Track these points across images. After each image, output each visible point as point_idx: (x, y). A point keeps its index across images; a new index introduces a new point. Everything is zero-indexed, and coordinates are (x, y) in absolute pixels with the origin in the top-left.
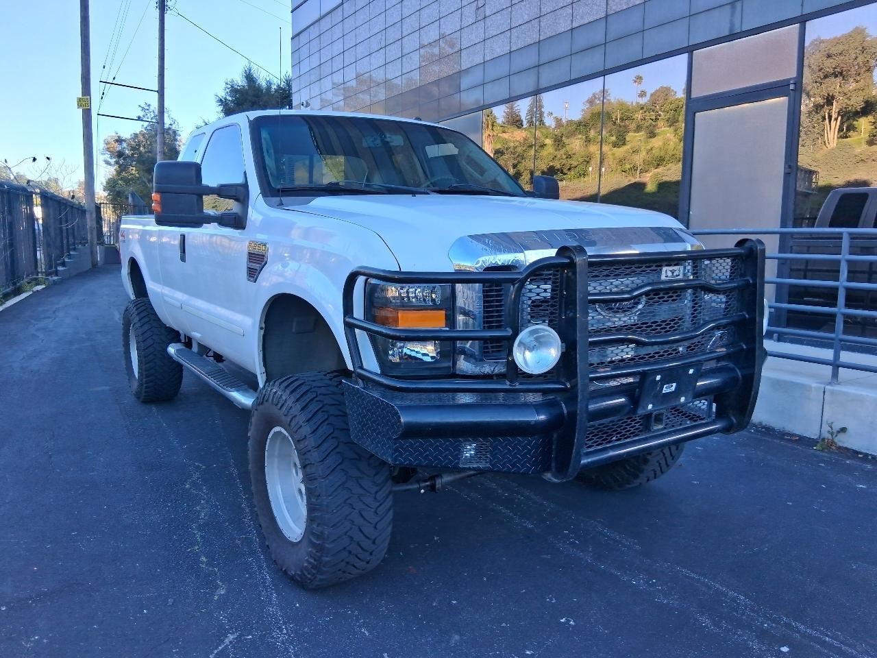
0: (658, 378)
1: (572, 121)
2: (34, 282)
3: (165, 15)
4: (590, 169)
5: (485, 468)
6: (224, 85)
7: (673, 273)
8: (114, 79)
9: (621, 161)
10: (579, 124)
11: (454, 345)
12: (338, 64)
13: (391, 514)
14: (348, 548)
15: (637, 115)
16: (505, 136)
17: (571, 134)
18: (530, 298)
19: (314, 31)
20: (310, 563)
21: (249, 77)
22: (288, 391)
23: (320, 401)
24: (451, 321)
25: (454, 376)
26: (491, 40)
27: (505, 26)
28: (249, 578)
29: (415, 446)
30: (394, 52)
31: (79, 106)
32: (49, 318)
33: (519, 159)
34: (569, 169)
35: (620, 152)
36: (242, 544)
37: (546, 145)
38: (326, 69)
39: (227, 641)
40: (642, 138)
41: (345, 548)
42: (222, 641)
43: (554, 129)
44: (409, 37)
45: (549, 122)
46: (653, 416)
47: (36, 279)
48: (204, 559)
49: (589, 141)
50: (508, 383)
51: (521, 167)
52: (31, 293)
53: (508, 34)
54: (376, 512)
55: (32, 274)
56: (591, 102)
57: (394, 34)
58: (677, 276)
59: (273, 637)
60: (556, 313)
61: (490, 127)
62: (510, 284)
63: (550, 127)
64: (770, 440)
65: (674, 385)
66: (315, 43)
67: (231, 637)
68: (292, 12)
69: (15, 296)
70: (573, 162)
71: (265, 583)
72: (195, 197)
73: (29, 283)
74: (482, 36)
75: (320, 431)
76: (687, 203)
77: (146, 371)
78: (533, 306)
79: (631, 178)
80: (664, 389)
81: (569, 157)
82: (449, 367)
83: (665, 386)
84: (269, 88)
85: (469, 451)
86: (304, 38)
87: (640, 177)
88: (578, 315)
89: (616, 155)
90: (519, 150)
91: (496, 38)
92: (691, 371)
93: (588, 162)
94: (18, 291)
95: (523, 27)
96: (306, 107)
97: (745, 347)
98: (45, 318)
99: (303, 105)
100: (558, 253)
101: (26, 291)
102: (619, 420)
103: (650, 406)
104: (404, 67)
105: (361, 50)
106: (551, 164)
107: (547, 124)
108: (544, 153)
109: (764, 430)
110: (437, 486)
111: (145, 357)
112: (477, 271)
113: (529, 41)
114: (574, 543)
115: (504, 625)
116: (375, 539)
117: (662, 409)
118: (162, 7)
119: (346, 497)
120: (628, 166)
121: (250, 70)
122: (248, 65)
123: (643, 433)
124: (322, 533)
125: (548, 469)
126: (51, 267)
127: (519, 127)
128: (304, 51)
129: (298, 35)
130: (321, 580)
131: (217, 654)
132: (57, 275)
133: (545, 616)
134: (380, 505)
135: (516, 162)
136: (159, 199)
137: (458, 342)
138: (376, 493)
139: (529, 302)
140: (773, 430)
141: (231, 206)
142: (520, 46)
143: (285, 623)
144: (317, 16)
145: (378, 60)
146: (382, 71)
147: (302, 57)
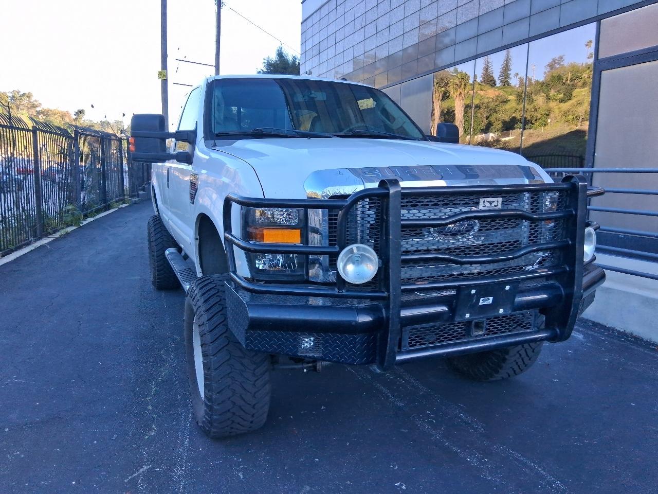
0: (473, 292)
1: (538, 81)
2: (121, 202)
3: (221, 10)
4: (549, 121)
5: (319, 357)
7: (491, 204)
9: (565, 114)
10: (543, 84)
11: (307, 258)
12: (332, 41)
13: (268, 387)
14: (231, 411)
15: (584, 75)
16: (482, 93)
17: (537, 92)
18: (369, 222)
19: (316, 17)
20: (206, 419)
21: (280, 54)
22: (199, 287)
23: (218, 296)
24: (305, 238)
25: (308, 282)
26: (442, 17)
27: (452, 5)
28: (176, 425)
29: (262, 336)
30: (371, 30)
31: (160, 77)
32: (122, 227)
33: (491, 112)
34: (536, 120)
35: (565, 106)
36: (181, 399)
37: (509, 100)
38: (323, 46)
39: (141, 470)
40: (586, 93)
41: (229, 411)
42: (138, 470)
43: (518, 88)
44: (382, 18)
45: (514, 82)
46: (473, 323)
47: (122, 200)
48: (150, 407)
49: (549, 99)
50: (336, 289)
51: (492, 119)
52: (117, 209)
53: (455, 12)
54: (254, 385)
55: (120, 196)
56: (551, 66)
57: (371, 16)
58: (495, 206)
59: (174, 472)
60: (378, 235)
61: (462, 86)
62: (339, 210)
63: (515, 86)
64: (636, 348)
65: (491, 298)
66: (317, 26)
67: (145, 468)
68: (302, 3)
69: (105, 211)
70: (538, 115)
71: (185, 429)
72: (159, 140)
73: (116, 202)
74: (436, 15)
75: (215, 319)
76: (593, 146)
77: (158, 267)
78: (371, 228)
79: (572, 126)
80: (481, 301)
81: (536, 110)
82: (302, 275)
83: (482, 299)
84: (294, 62)
85: (307, 342)
86: (309, 22)
87: (581, 125)
88: (391, 237)
89: (562, 109)
90: (492, 105)
91: (446, 15)
92: (507, 288)
93: (548, 115)
94: (108, 208)
95: (467, 6)
97: (568, 269)
98: (119, 227)
99: (307, 73)
100: (379, 186)
101: (114, 207)
102: (441, 326)
103: (468, 316)
104: (378, 41)
105: (348, 30)
106: (514, 115)
107: (513, 84)
108: (507, 106)
109: (633, 339)
110: (318, 368)
111: (157, 257)
112: (323, 199)
113: (471, 17)
114: (432, 421)
115: (348, 482)
116: (255, 405)
117: (481, 318)
118: (219, 4)
119: (228, 372)
120: (570, 117)
121: (281, 49)
122: (280, 45)
123: (466, 337)
124: (211, 396)
125: (372, 362)
126: (133, 191)
127: (492, 86)
128: (309, 33)
129: (305, 20)
130: (214, 432)
131: (130, 480)
132: (138, 197)
133: (384, 479)
134: (258, 380)
135: (488, 114)
136: (133, 142)
137: (310, 255)
138: (254, 370)
139: (368, 225)
140: (642, 340)
141: (185, 147)
142: (463, 21)
143: (186, 462)
144: (319, 6)
145: (359, 37)
146: (361, 45)
147: (308, 37)
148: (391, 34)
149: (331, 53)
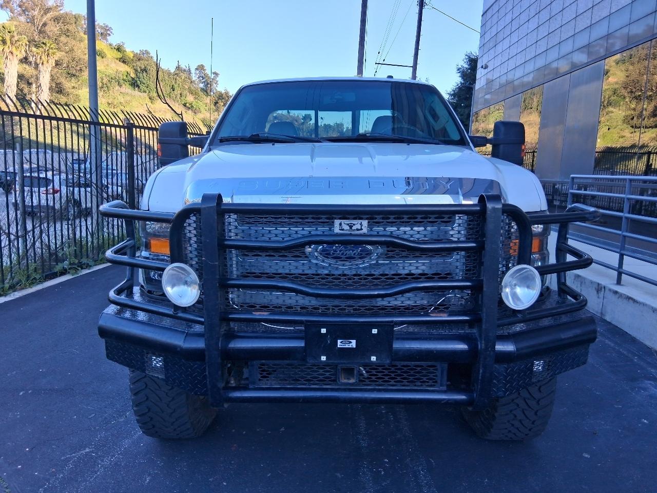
0: (324, 331)
3: (423, 10)
6: (464, 57)
7: (351, 227)
8: (384, 60)
12: (508, 31)
19: (495, 8)
30: (545, 15)
38: (500, 36)
46: (339, 368)
50: (173, 310)
58: (358, 230)
66: (495, 16)
86: (489, 14)
88: (204, 259)
92: (375, 331)
96: (485, 69)
99: (482, 67)
103: (324, 358)
104: (550, 28)
105: (524, 17)
118: (422, 4)
123: (335, 383)
128: (488, 25)
129: (486, 12)
131: (66, 458)
145: (533, 25)
146: (535, 33)
147: (487, 29)
148: (563, 19)
149: (506, 43)
